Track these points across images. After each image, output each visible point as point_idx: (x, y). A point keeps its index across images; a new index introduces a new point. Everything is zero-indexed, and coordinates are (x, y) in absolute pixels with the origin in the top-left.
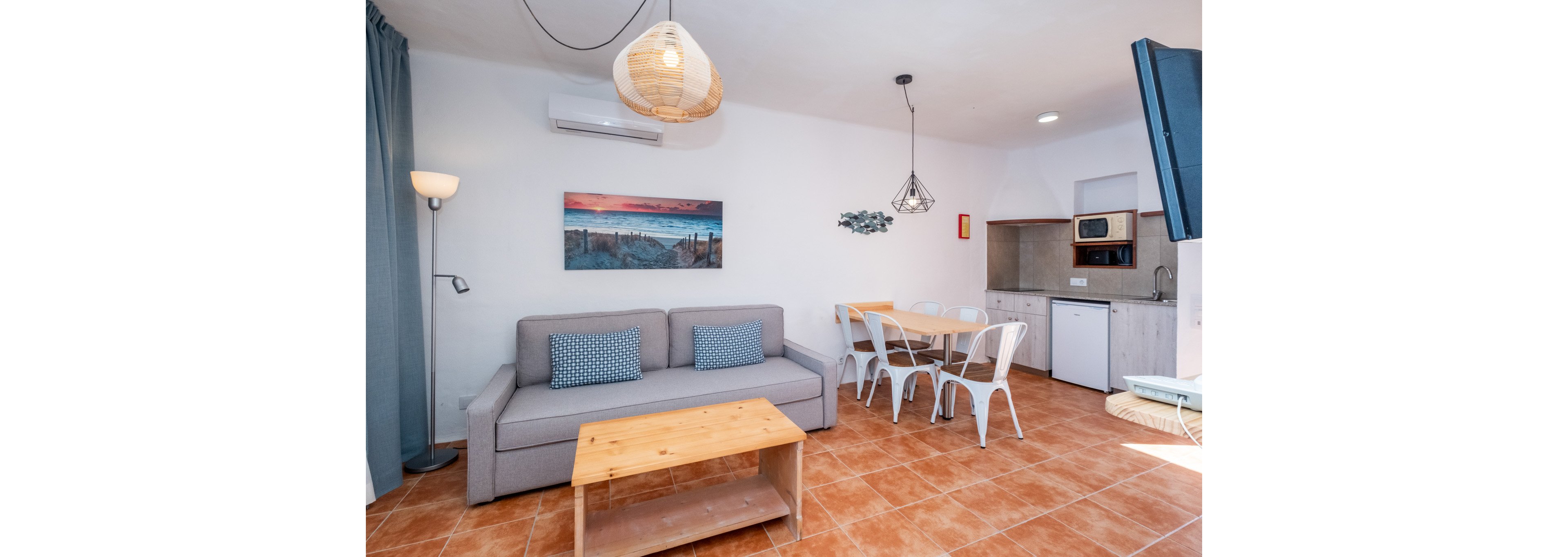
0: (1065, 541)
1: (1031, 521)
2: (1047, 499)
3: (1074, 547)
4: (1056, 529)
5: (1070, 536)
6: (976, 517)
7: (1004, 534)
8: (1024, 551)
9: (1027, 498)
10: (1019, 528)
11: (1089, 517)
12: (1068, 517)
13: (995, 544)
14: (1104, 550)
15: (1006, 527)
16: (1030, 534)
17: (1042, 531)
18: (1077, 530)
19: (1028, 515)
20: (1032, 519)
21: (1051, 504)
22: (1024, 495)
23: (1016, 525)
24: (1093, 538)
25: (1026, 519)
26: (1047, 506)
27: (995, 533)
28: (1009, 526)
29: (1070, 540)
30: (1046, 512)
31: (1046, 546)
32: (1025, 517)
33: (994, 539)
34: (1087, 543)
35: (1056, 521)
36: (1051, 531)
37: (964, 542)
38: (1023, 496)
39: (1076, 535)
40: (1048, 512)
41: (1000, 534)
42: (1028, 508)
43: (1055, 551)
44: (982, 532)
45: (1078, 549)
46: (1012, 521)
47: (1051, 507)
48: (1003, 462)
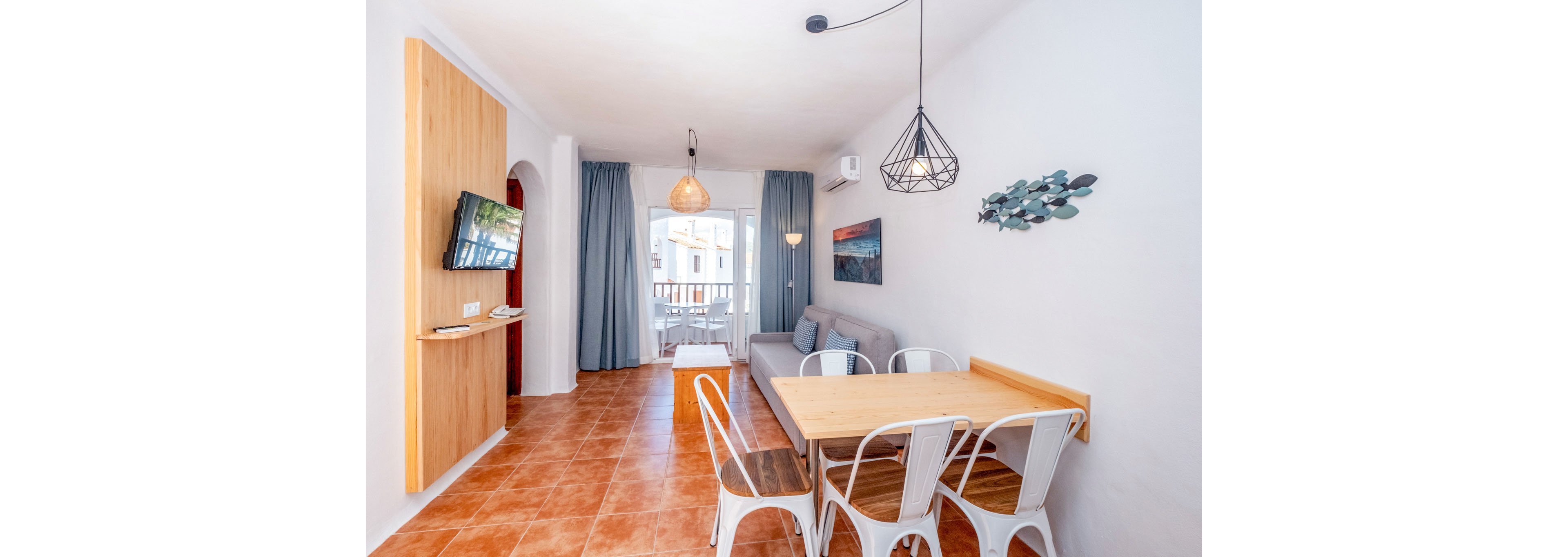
0: (574, 504)
1: (602, 503)
2: (606, 530)
3: (566, 505)
4: (583, 509)
5: (573, 510)
6: (631, 479)
7: (608, 483)
8: (591, 483)
9: (621, 518)
10: (604, 492)
11: (567, 539)
12: (582, 525)
13: (607, 475)
14: (547, 518)
15: (611, 486)
16: (595, 494)
17: (591, 501)
18: (570, 519)
19: (607, 505)
20: (602, 504)
21: (600, 528)
22: (624, 519)
23: (607, 493)
24: (558, 521)
25: (605, 501)
26: (602, 522)
27: (612, 480)
28: (610, 488)
29: (571, 508)
30: (599, 517)
31: (582, 494)
32: (607, 501)
33: (610, 476)
34: (560, 514)
35: (588, 515)
36: (586, 505)
37: (621, 465)
38: (623, 517)
39: (569, 514)
40: (597, 518)
41: (610, 481)
42: (612, 510)
43: (576, 495)
44: (618, 475)
45: (563, 506)
46: (612, 493)
47: (598, 525)
48: (675, 541)
